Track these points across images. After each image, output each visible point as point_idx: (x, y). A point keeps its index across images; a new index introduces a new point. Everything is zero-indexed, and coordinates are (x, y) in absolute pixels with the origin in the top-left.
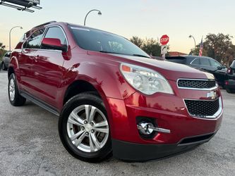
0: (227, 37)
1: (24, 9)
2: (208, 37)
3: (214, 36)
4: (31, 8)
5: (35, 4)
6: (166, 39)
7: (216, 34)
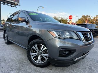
0: (90, 16)
1: (13, 6)
2: (82, 16)
3: (85, 16)
4: (16, 6)
5: (18, 4)
6: (71, 17)
7: (86, 15)
